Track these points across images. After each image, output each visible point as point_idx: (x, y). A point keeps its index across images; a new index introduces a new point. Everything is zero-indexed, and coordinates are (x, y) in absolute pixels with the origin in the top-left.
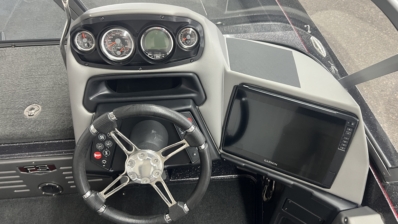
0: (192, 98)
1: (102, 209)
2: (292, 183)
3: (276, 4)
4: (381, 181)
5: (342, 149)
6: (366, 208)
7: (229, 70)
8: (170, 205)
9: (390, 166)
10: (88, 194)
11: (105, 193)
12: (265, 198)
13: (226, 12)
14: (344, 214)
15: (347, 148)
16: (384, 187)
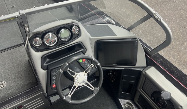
0: (82, 51)
1: (71, 101)
2: (124, 68)
3: (91, 11)
4: (150, 56)
5: (136, 51)
6: (148, 67)
7: (91, 37)
8: (93, 90)
9: (151, 50)
10: (64, 98)
11: (70, 95)
12: (113, 81)
13: (80, 17)
14: (144, 71)
15: (137, 50)
16: (151, 58)
